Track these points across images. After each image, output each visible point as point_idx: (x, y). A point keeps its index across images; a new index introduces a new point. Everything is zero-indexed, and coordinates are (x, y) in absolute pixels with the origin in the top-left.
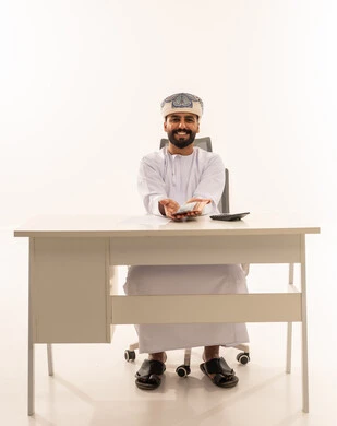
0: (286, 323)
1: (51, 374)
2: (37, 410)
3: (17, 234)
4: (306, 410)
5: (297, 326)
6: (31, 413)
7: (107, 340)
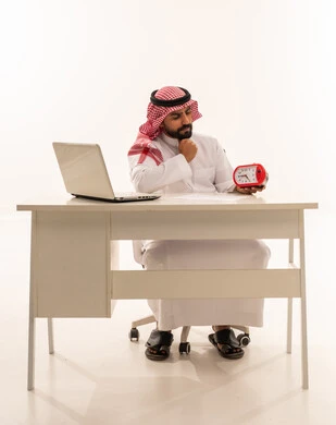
0: (286, 299)
1: (52, 353)
2: (36, 385)
3: (20, 208)
4: (305, 386)
5: (297, 302)
6: (31, 388)
7: (108, 315)
